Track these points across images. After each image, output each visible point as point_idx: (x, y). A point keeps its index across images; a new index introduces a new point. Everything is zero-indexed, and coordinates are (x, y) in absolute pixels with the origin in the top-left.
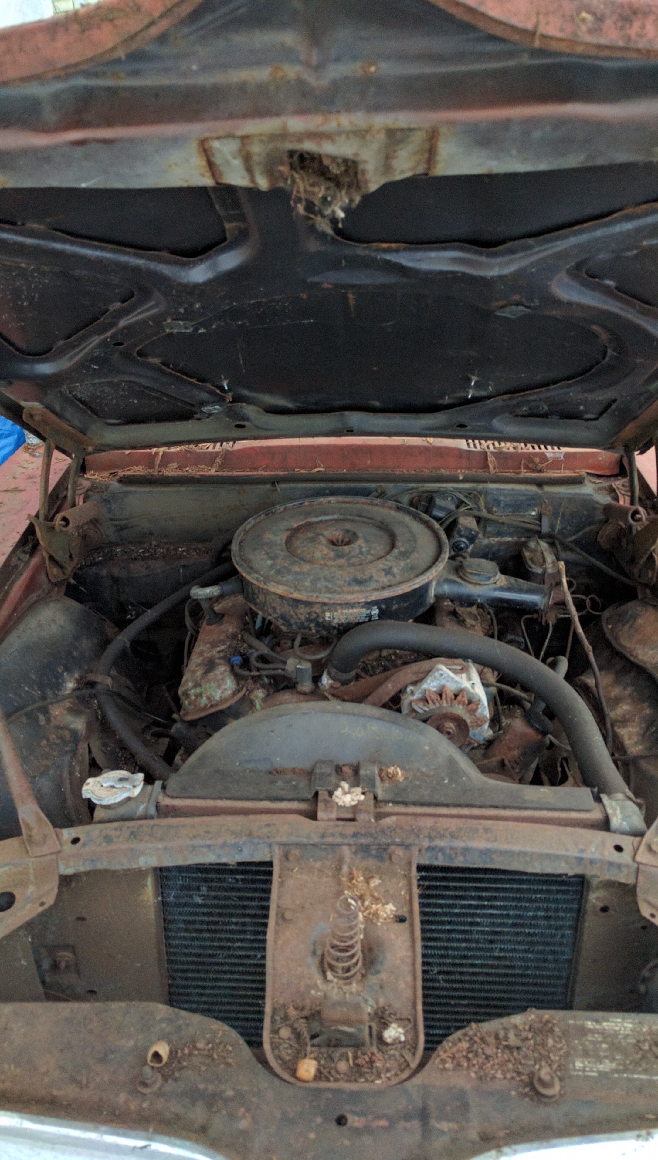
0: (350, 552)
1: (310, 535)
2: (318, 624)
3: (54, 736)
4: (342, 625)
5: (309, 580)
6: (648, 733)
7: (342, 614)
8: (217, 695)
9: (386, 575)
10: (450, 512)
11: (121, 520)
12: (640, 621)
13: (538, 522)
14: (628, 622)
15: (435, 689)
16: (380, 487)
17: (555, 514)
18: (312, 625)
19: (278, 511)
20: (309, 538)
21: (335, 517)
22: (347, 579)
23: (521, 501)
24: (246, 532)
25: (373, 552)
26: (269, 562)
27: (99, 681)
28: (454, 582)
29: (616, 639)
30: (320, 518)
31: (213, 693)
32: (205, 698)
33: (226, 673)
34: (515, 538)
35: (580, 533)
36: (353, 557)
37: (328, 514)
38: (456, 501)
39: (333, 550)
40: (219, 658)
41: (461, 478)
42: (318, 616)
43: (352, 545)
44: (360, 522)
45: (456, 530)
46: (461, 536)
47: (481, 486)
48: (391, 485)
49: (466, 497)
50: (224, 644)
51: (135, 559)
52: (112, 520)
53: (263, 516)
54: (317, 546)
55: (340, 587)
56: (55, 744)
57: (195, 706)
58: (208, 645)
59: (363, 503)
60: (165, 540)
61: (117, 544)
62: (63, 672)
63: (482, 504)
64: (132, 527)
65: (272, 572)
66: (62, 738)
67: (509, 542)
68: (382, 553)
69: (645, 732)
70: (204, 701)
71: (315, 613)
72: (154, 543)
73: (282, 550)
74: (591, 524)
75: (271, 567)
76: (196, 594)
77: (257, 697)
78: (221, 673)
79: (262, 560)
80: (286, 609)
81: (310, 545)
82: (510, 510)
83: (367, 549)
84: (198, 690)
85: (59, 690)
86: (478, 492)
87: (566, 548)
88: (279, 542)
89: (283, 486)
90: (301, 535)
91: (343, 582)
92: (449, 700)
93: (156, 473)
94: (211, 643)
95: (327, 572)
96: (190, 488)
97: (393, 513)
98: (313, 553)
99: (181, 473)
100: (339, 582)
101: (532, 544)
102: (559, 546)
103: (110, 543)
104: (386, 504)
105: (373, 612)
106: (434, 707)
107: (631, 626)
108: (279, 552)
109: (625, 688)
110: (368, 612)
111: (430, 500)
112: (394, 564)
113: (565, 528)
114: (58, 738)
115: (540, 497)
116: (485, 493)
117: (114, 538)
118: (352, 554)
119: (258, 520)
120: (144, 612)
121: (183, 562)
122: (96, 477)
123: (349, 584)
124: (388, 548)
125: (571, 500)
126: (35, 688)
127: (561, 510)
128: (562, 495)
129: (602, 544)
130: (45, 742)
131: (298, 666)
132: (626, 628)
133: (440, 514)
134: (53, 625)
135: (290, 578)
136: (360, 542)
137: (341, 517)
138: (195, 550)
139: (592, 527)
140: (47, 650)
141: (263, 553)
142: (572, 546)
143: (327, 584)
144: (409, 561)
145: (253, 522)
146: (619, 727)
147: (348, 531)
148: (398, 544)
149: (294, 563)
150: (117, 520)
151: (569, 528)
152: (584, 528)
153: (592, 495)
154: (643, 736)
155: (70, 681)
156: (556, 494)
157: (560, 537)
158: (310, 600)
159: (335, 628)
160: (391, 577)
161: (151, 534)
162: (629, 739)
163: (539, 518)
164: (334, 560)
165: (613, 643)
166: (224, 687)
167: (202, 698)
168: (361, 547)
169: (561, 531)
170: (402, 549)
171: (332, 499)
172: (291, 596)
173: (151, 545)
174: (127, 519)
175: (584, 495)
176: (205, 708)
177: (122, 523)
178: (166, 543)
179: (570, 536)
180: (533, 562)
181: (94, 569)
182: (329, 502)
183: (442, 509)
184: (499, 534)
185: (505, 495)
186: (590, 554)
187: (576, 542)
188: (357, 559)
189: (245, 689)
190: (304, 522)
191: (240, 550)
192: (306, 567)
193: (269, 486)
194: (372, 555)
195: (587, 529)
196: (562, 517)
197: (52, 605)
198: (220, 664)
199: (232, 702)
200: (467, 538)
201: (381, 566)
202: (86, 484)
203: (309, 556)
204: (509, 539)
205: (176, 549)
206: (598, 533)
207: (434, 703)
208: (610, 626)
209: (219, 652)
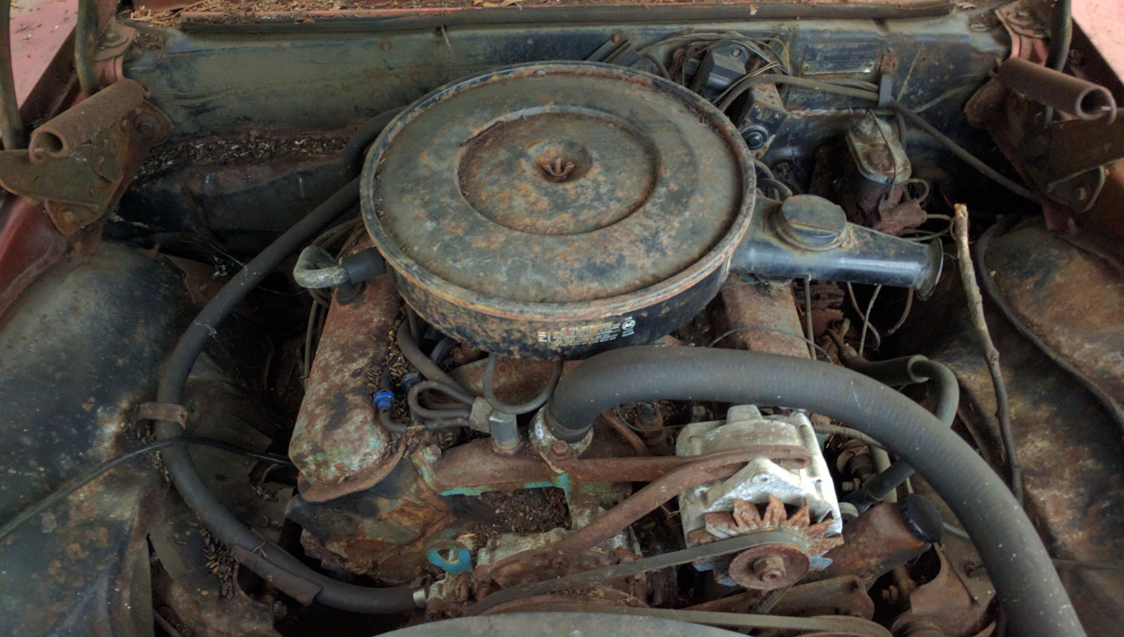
0: (578, 195)
1: (503, 155)
2: (524, 347)
3: (76, 547)
4: (569, 348)
5: (504, 269)
6: (1093, 509)
7: (568, 333)
8: (355, 464)
9: (648, 251)
10: (738, 79)
11: (192, 98)
12: (1058, 278)
13: (874, 86)
14: (1030, 273)
15: (750, 498)
16: (620, 32)
17: (902, 71)
18: (514, 348)
19: (445, 97)
20: (501, 163)
21: (548, 108)
22: (577, 265)
23: (850, 50)
24: (389, 147)
25: (619, 194)
26: (430, 225)
27: (160, 418)
28: (767, 245)
29: (1009, 300)
30: (520, 113)
31: (346, 461)
32: (333, 469)
33: (367, 427)
34: (833, 110)
35: (938, 100)
36: (583, 206)
37: (535, 105)
38: (747, 57)
39: (546, 194)
40: (355, 391)
41: (753, 12)
42: (524, 336)
43: (582, 181)
44: (591, 118)
45: (750, 111)
46: (757, 122)
47: (786, 26)
48: (636, 29)
49: (761, 47)
50: (363, 355)
51: (225, 163)
52: (180, 98)
53: (418, 111)
54: (516, 182)
55: (564, 284)
56: (79, 561)
57: (319, 479)
58: (338, 353)
59: (593, 75)
60: (271, 128)
61: (195, 137)
62: (94, 410)
63: (786, 57)
64: (213, 109)
65: (435, 249)
66: (93, 548)
67: (822, 116)
68: (637, 196)
69: (1088, 505)
70: (332, 472)
71: (519, 331)
72: (254, 133)
73: (453, 195)
74: (955, 84)
75: (433, 236)
76: (303, 280)
77: (423, 462)
78: (357, 429)
79: (416, 218)
80: (465, 321)
81: (504, 180)
82: (831, 65)
83: (609, 187)
84: (320, 458)
85: (85, 445)
86: (782, 38)
87: (911, 124)
88: (446, 174)
89: (456, 34)
90: (486, 155)
91: (568, 274)
92: (776, 520)
93: (242, 14)
94: (343, 348)
95: (537, 249)
96: (299, 43)
97: (648, 97)
98: (511, 199)
99: (283, 13)
100: (561, 273)
101: (866, 128)
102: (901, 120)
103: (184, 135)
104: (635, 77)
105: (626, 326)
106: (747, 529)
107: (1038, 284)
108: (446, 200)
109: (1036, 404)
110: (617, 326)
111: (704, 55)
112: (661, 224)
113: (915, 93)
114: (83, 547)
115: (882, 43)
116: (794, 37)
117: (188, 127)
118: (581, 201)
119: (409, 118)
120: (238, 269)
121: (301, 167)
122: (148, 17)
123: (581, 278)
124: (645, 181)
125: (932, 46)
126: (33, 463)
127: (914, 63)
128: (919, 39)
129: (970, 118)
130: (58, 564)
131: (492, 419)
132: (1029, 284)
133: (721, 81)
134: (72, 320)
135: (469, 263)
136: (596, 171)
137: (557, 109)
138: (321, 141)
139: (958, 90)
140: (58, 376)
141: (417, 202)
142: (921, 120)
143: (538, 277)
144: (687, 214)
145: (400, 125)
146: (1035, 486)
147: (571, 145)
148: (666, 173)
149: (473, 228)
150: (186, 98)
151: (920, 92)
152: (943, 91)
153: (966, 37)
154: (1084, 510)
155: (111, 422)
156: (909, 37)
157: (904, 107)
158: (508, 316)
159: (555, 353)
160: (658, 255)
161: (247, 119)
162: (1057, 513)
163: (877, 78)
164: (550, 217)
165: (1006, 309)
166: (364, 450)
167: (328, 468)
168: (597, 184)
169: (906, 97)
170: (673, 186)
171: (540, 67)
172: (471, 307)
173: (250, 135)
174: (204, 96)
175: (954, 36)
176: (334, 484)
177: (197, 102)
178: (274, 133)
179: (920, 104)
180: (871, 164)
181: (159, 184)
182: (535, 74)
183: (724, 72)
184: (808, 104)
185: (823, 41)
186: (946, 132)
187: (927, 114)
188: (592, 213)
189: (402, 449)
190: (491, 124)
191: (377, 194)
192: (500, 237)
193: (430, 36)
194: (619, 200)
195: (949, 94)
196: (912, 75)
197: (70, 279)
198: (356, 406)
199: (379, 476)
200: (766, 124)
201: (637, 230)
202: (129, 34)
203: (503, 206)
204: (822, 112)
205: (290, 143)
206: (968, 99)
207: (747, 523)
208: (993, 273)
209: (355, 374)
